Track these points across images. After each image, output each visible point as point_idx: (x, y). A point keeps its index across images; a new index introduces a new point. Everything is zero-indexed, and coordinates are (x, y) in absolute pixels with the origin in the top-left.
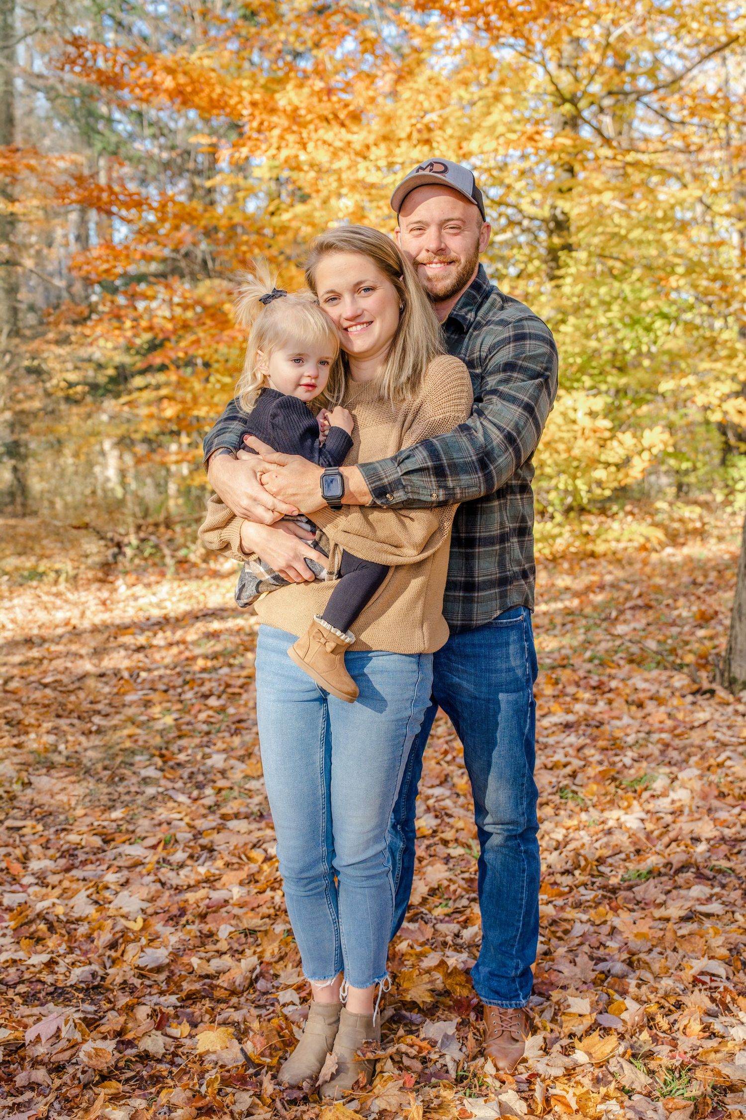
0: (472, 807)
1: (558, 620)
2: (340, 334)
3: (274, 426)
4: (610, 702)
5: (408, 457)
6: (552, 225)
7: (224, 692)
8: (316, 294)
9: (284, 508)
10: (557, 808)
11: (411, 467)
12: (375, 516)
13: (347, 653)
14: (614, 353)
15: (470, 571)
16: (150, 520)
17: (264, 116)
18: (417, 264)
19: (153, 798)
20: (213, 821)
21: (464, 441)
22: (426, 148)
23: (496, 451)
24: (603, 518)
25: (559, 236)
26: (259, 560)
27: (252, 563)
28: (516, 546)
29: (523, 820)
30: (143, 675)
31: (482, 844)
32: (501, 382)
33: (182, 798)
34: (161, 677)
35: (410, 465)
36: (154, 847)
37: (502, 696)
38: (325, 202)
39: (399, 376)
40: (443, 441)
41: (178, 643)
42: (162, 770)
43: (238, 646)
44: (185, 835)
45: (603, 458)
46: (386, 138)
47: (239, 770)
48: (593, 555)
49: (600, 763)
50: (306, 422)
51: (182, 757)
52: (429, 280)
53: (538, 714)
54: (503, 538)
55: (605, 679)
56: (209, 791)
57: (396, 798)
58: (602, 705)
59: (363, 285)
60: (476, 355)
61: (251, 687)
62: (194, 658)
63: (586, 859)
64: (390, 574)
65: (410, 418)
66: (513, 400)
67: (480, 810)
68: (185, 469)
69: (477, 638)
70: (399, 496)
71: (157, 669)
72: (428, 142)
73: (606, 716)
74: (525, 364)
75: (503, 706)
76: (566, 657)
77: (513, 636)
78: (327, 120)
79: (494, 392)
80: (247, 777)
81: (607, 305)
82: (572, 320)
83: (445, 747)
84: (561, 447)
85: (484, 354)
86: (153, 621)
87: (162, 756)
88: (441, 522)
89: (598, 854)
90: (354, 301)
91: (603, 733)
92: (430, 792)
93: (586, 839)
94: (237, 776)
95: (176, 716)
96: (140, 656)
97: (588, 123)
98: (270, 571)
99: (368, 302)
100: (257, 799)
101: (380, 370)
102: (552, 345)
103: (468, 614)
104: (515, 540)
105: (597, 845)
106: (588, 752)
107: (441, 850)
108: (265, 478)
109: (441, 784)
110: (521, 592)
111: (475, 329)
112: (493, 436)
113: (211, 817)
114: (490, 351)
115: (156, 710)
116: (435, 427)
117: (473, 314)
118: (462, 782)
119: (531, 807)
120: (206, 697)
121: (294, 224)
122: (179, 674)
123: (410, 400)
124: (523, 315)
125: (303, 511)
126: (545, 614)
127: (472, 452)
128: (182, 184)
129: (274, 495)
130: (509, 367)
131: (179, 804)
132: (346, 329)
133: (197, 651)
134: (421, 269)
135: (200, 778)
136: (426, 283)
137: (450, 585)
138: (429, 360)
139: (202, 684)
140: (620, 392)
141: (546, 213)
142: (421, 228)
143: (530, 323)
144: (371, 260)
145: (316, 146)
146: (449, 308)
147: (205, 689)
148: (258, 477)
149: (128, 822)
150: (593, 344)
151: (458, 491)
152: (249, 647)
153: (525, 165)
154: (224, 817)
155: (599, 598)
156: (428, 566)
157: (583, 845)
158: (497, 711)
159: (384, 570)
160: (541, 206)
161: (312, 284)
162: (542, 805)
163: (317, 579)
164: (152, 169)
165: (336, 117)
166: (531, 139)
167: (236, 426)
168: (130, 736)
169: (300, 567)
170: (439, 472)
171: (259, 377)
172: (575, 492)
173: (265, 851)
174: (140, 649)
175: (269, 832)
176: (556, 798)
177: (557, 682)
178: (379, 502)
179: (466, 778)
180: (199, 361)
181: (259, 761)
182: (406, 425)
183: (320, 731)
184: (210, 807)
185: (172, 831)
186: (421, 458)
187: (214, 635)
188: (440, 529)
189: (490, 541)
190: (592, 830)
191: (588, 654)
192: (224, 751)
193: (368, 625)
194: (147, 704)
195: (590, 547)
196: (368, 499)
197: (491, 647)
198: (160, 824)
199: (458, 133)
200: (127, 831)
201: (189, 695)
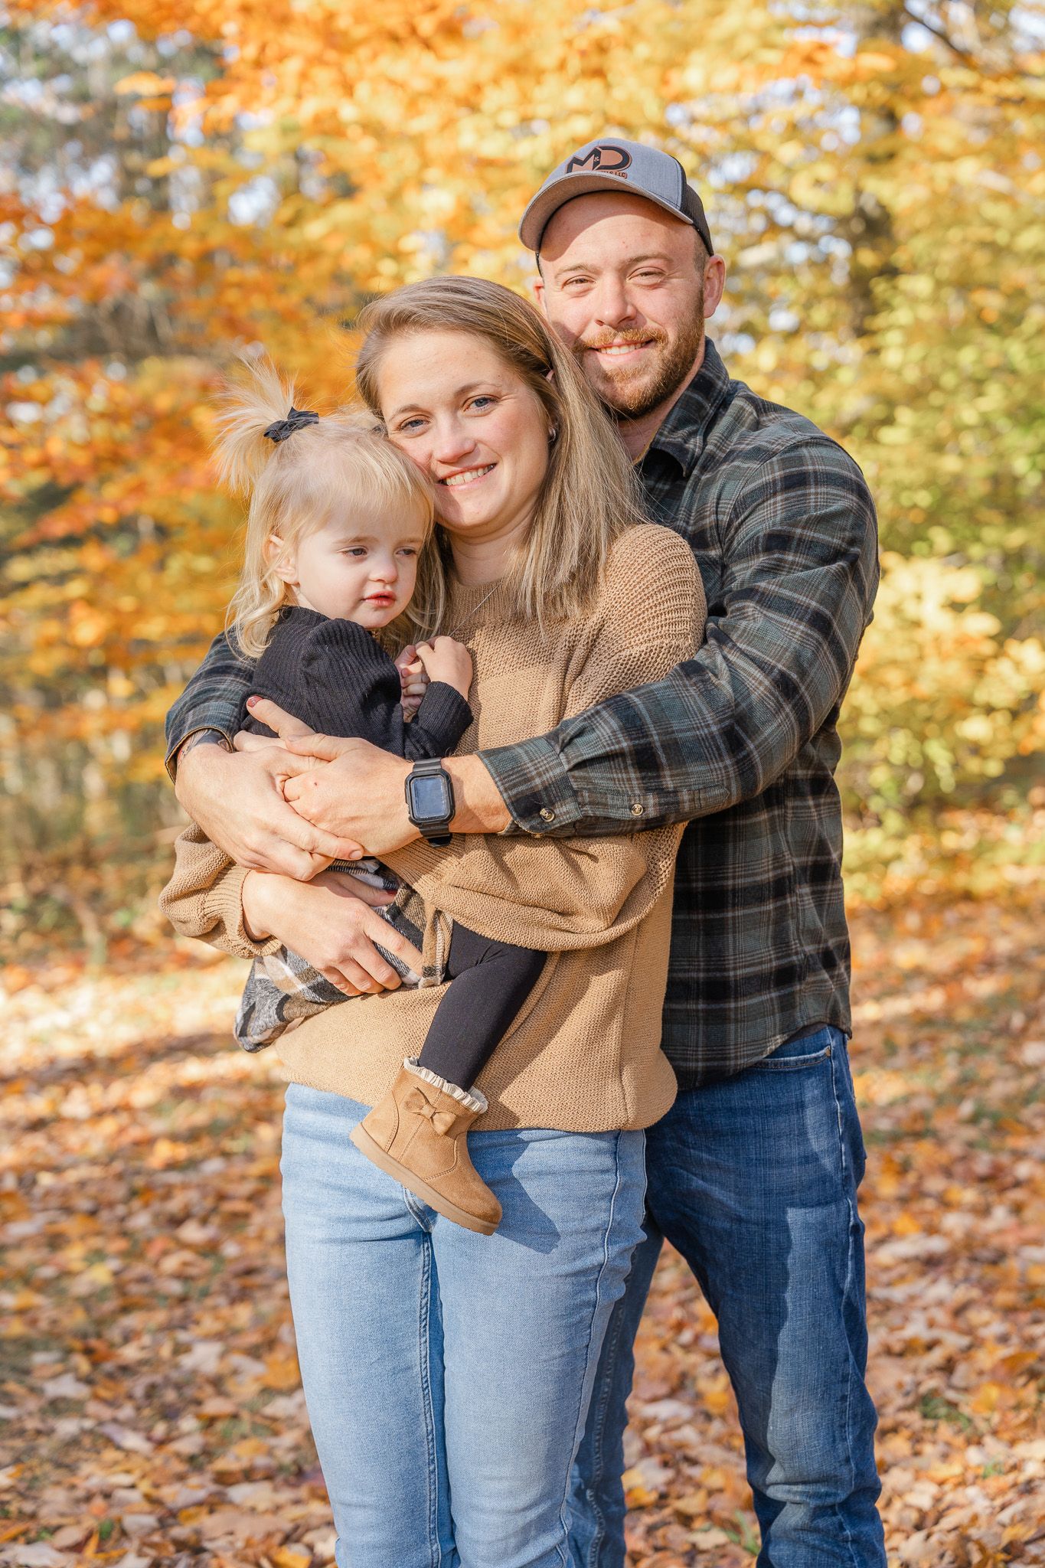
0: (739, 1443)
1: (902, 1036)
2: (431, 493)
3: (309, 680)
4: (1017, 1209)
5: (580, 733)
6: (857, 227)
7: (214, 1210)
8: (380, 415)
9: (334, 847)
10: (916, 1439)
11: (588, 753)
12: (519, 852)
13: (470, 1134)
14: (996, 480)
15: (716, 959)
16: (54, 851)
17: (270, 35)
18: (582, 350)
19: (74, 1442)
20: (199, 1487)
21: (692, 694)
22: (596, 85)
23: (759, 715)
24: (984, 819)
25: (874, 248)
26: (283, 951)
27: (268, 959)
28: (809, 902)
29: (846, 1473)
30: (46, 1180)
31: (765, 1525)
32: (762, 572)
33: (133, 1441)
34: (82, 1184)
35: (585, 749)
36: (78, 1548)
37: (794, 1216)
38: (394, 198)
39: (552, 570)
40: (650, 696)
41: (115, 1111)
42: (88, 1381)
43: (240, 1112)
44: (139, 1520)
45: (981, 696)
46: (517, 69)
47: (251, 1374)
48: (968, 896)
49: (1004, 1339)
50: (374, 672)
51: (130, 1353)
52: (607, 378)
53: (868, 1238)
54: (781, 888)
55: (1005, 1159)
56: (188, 1423)
57: (580, 1435)
58: (1000, 1215)
59: (475, 393)
60: (709, 521)
61: (271, 1198)
62: (149, 1142)
63: (982, 1549)
64: (549, 968)
65: (579, 652)
66: (788, 607)
67: (757, 1455)
68: (121, 747)
69: (737, 1096)
70: (566, 811)
71: (74, 1166)
72: (599, 73)
73: (1010, 1241)
74: (810, 534)
75: (795, 1235)
76: (923, 1116)
77: (812, 1090)
78: (395, 38)
79: (748, 593)
80: (268, 1392)
81: (978, 385)
82: (905, 416)
83: (677, 1314)
84: (894, 676)
85: (725, 519)
86: (63, 1064)
87: (88, 1352)
88: (652, 862)
89: (1007, 1536)
90: (456, 425)
91: (1006, 1276)
92: (650, 1411)
93: (981, 1505)
94: (246, 1388)
95: (114, 1264)
96: (38, 1140)
97: (920, 21)
98: (307, 974)
99: (485, 427)
100: (289, 1438)
101: (514, 556)
102: (860, 491)
103: (718, 1047)
104: (806, 890)
105: (1005, 1516)
106: (978, 1316)
107: (677, 1535)
108: (292, 787)
109: (672, 1394)
110: (822, 996)
111: (704, 469)
112: (751, 683)
113: (194, 1480)
114: (736, 511)
115: (73, 1255)
116: (632, 670)
117: (699, 439)
118: (717, 1388)
119: (864, 1444)
120: (177, 1221)
121: (333, 245)
122: (120, 1177)
123: (580, 620)
124: (799, 437)
125: (373, 850)
126: (876, 1024)
127: (709, 717)
128: (103, 170)
129: (313, 822)
130: (777, 541)
131: (128, 1453)
132: (443, 482)
133: (157, 1126)
134: (590, 359)
135: (170, 1396)
136: (601, 386)
137: (677, 989)
138: (612, 537)
139: (167, 1196)
140: (1013, 560)
141: (843, 202)
142: (584, 278)
143: (815, 451)
144: (488, 342)
145: (375, 92)
146: (648, 432)
147: (174, 1205)
148: (278, 783)
149: (23, 1496)
150: (950, 464)
151: (685, 796)
152: (267, 1114)
153: (799, 111)
154: (224, 1479)
155: (984, 987)
156: (628, 950)
157: (975, 1518)
158: (785, 1248)
159: (538, 959)
160: (833, 191)
161: (371, 396)
162: (884, 1433)
163: (403, 986)
164: (42, 140)
165: (413, 31)
166: (809, 60)
167: (230, 684)
168: (21, 1312)
169: (367, 959)
170: (645, 760)
171: (277, 589)
172: (927, 767)
173: (311, 1547)
174: (37, 1125)
175: (316, 1508)
176: (914, 1418)
177: (904, 1169)
178: (525, 827)
179: (724, 1379)
180: (145, 526)
181: (294, 1355)
182: (573, 666)
183: (417, 1301)
184: (191, 1459)
185: (115, 1512)
186: (607, 734)
187: (189, 1092)
188: (649, 875)
189: (755, 894)
190: (994, 1483)
191: (967, 1108)
192: (219, 1336)
193: (510, 1076)
194: (55, 1241)
195: (961, 880)
196: (503, 821)
197: (767, 1112)
198: (88, 1498)
199: (662, 52)
200: (22, 1515)
201: (141, 1220)
